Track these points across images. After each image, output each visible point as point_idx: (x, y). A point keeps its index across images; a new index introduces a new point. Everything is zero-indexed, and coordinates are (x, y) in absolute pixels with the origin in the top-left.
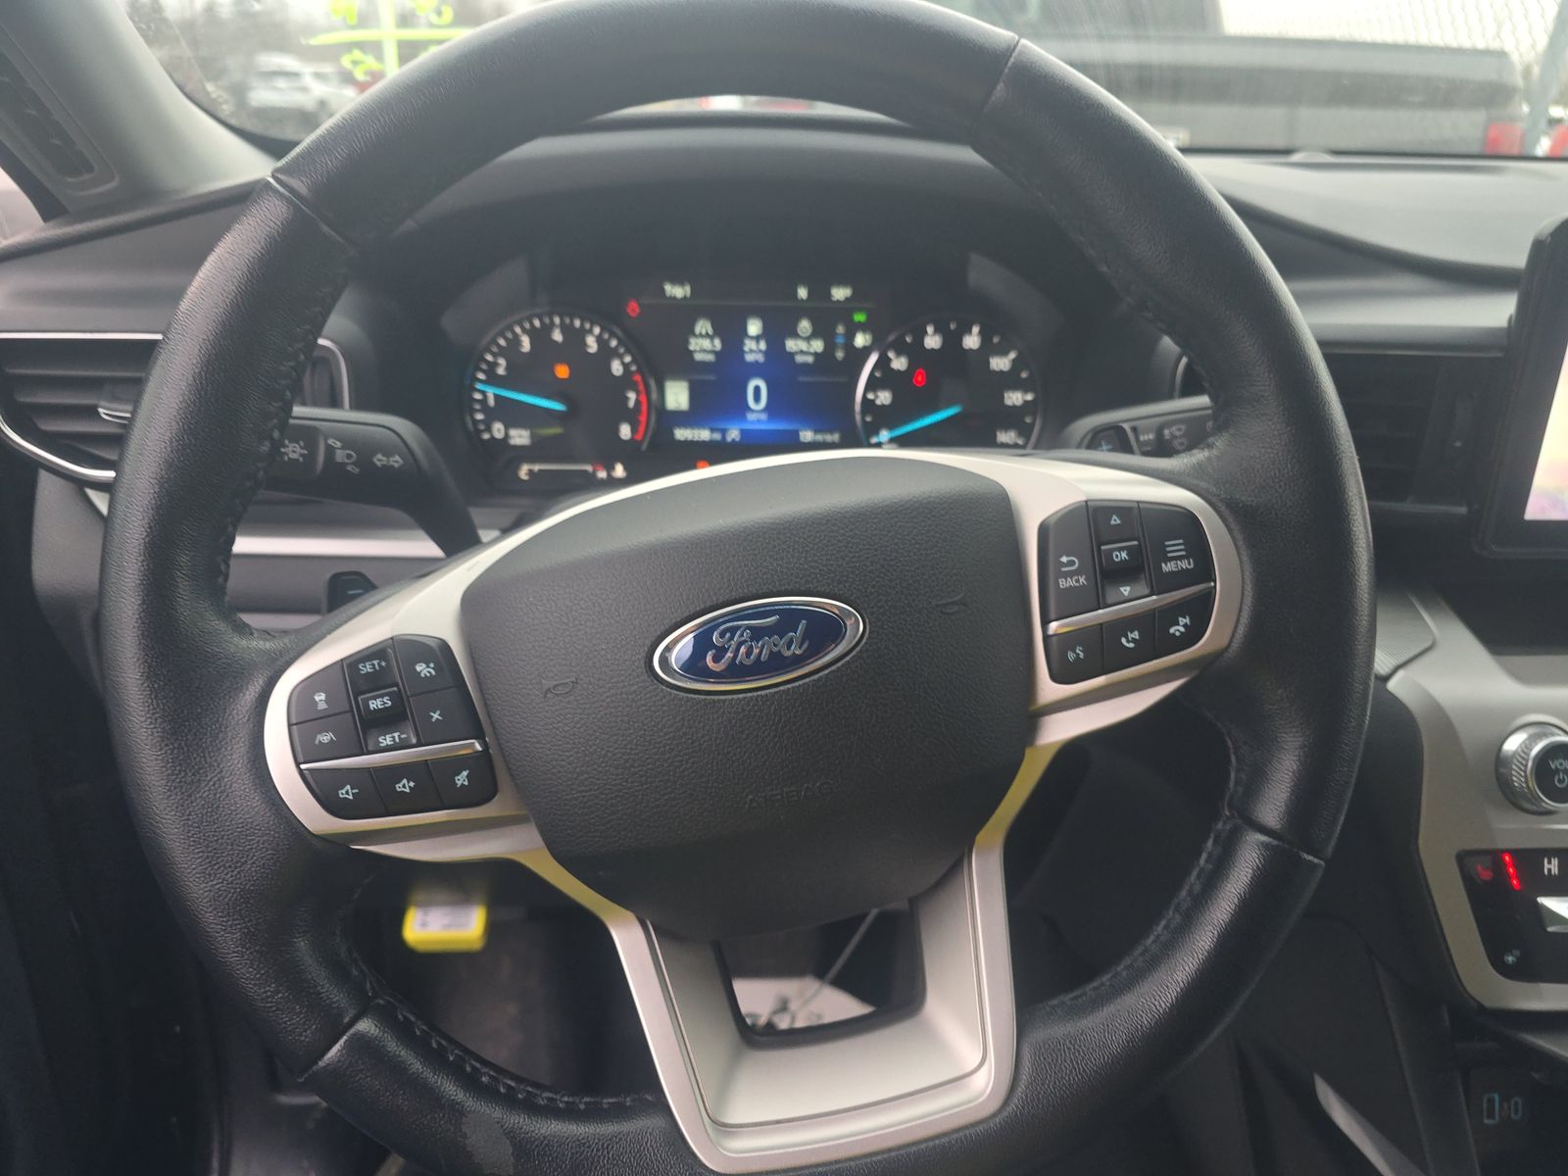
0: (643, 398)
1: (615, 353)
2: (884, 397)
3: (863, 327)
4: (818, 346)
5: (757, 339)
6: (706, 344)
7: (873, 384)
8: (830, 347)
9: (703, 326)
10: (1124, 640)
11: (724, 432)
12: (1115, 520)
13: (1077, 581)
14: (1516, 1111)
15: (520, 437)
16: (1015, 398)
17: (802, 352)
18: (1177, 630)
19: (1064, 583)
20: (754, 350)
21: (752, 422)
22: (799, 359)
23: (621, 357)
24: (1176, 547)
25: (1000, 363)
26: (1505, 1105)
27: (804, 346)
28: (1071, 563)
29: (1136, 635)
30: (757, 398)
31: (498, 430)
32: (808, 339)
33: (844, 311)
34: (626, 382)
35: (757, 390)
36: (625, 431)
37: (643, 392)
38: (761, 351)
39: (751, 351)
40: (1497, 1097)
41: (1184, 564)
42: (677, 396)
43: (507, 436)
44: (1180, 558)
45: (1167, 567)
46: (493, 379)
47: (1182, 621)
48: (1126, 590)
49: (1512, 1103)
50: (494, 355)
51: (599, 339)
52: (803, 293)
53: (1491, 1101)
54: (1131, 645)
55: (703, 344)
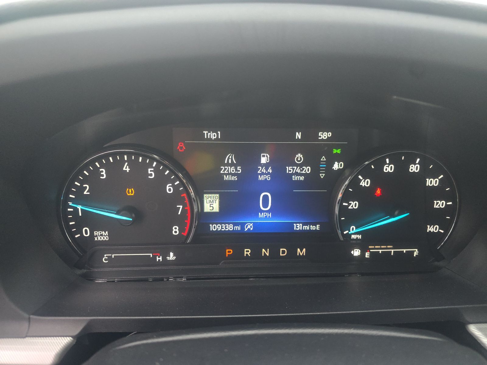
0: (188, 208)
1: (168, 180)
2: (354, 205)
3: (338, 158)
4: (307, 170)
5: (266, 166)
6: (232, 170)
7: (347, 197)
8: (316, 170)
11: (243, 225)
15: (102, 236)
16: (440, 204)
17: (297, 174)
21: (261, 219)
22: (295, 178)
23: (173, 182)
25: (432, 182)
27: (299, 172)
30: (265, 205)
31: (86, 232)
32: (301, 166)
33: (327, 147)
34: (176, 197)
35: (265, 197)
36: (176, 230)
37: (188, 204)
38: (269, 173)
39: (263, 174)
42: (211, 204)
43: (92, 236)
46: (81, 199)
50: (82, 182)
51: (156, 170)
52: (298, 135)
55: (230, 169)
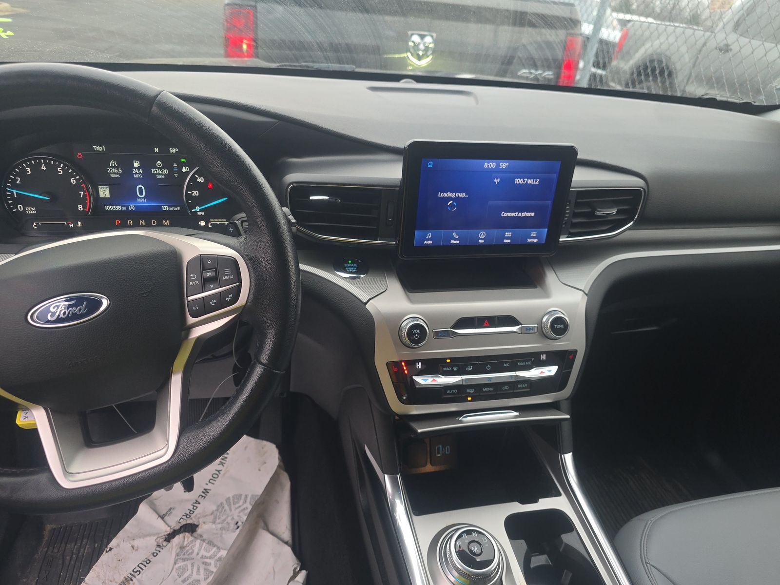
0: (87, 193)
1: (71, 175)
2: (196, 193)
3: (185, 165)
4: (166, 171)
5: (138, 168)
7: (190, 188)
8: (171, 172)
9: (113, 163)
10: (211, 303)
11: (127, 207)
12: (209, 262)
13: (196, 283)
14: (448, 451)
15: (31, 210)
17: (159, 174)
18: (228, 299)
19: (191, 284)
20: (137, 174)
21: (140, 202)
22: (158, 176)
23: (75, 177)
24: (228, 271)
26: (444, 449)
27: (160, 172)
28: (194, 277)
29: (215, 301)
30: (141, 193)
31: (20, 207)
32: (161, 169)
33: (176, 157)
34: (78, 187)
35: (140, 189)
36: (80, 208)
37: (86, 191)
38: (140, 173)
39: (136, 173)
40: (441, 447)
41: (230, 277)
42: (104, 192)
43: (25, 210)
44: (229, 275)
45: (225, 278)
46: (15, 186)
47: (230, 296)
48: (212, 286)
49: (446, 449)
50: (15, 176)
51: (63, 169)
52: (156, 150)
53: (439, 448)
54: (214, 304)
55: (114, 171)
